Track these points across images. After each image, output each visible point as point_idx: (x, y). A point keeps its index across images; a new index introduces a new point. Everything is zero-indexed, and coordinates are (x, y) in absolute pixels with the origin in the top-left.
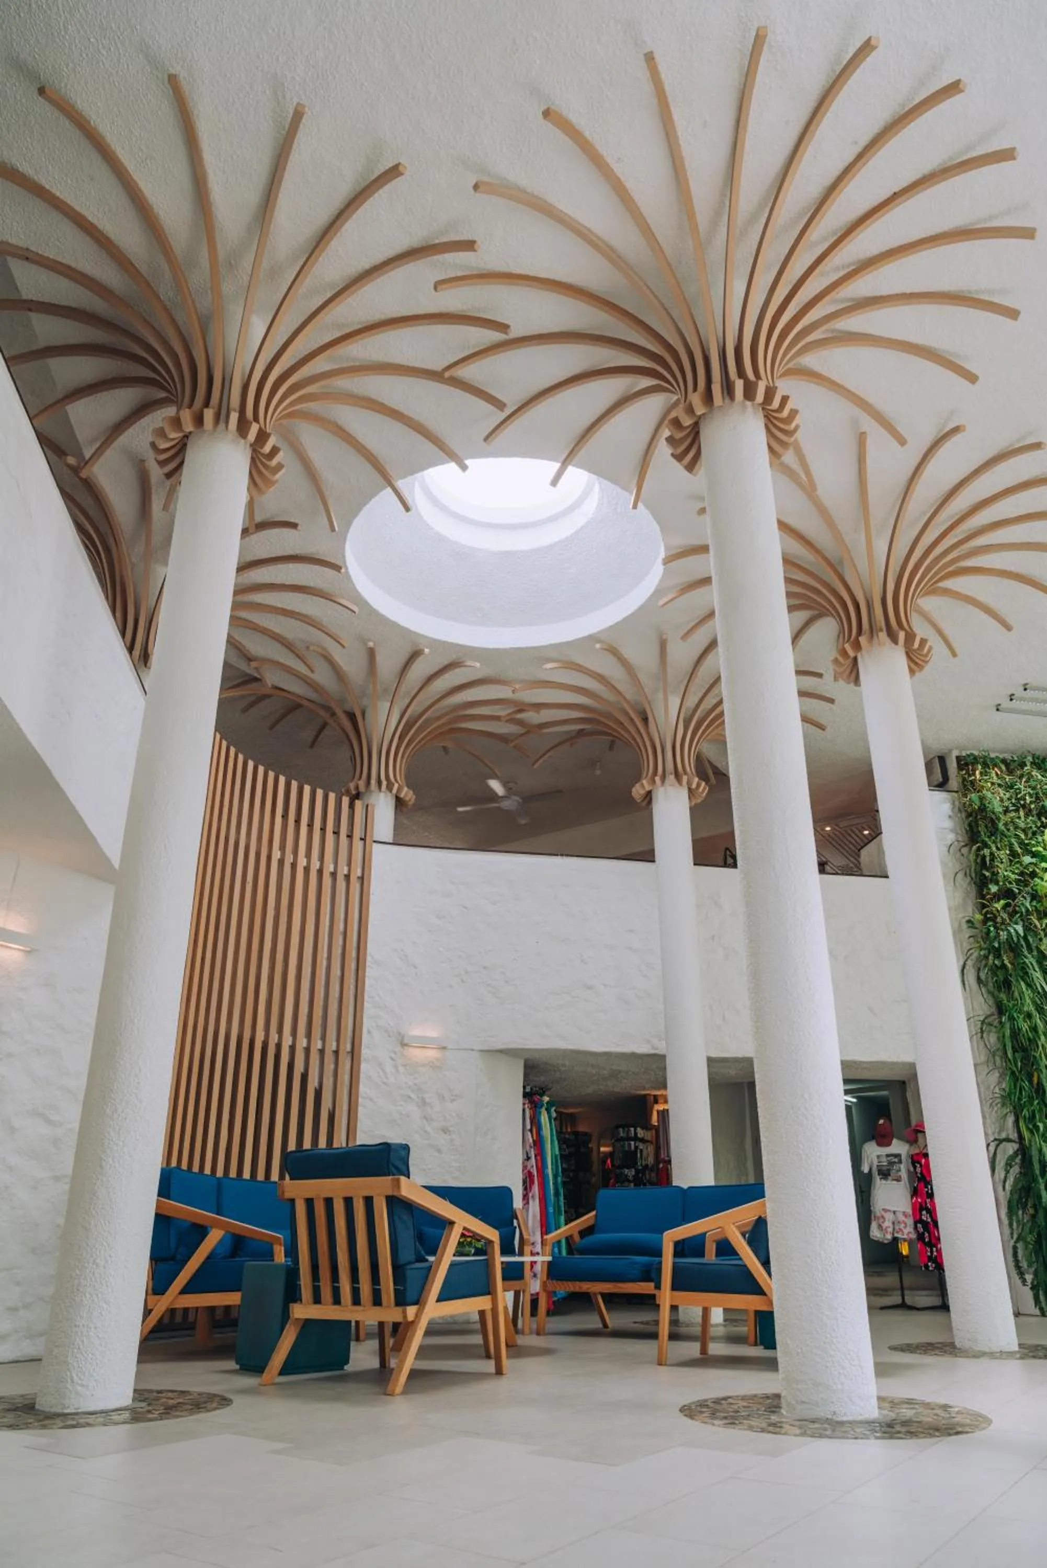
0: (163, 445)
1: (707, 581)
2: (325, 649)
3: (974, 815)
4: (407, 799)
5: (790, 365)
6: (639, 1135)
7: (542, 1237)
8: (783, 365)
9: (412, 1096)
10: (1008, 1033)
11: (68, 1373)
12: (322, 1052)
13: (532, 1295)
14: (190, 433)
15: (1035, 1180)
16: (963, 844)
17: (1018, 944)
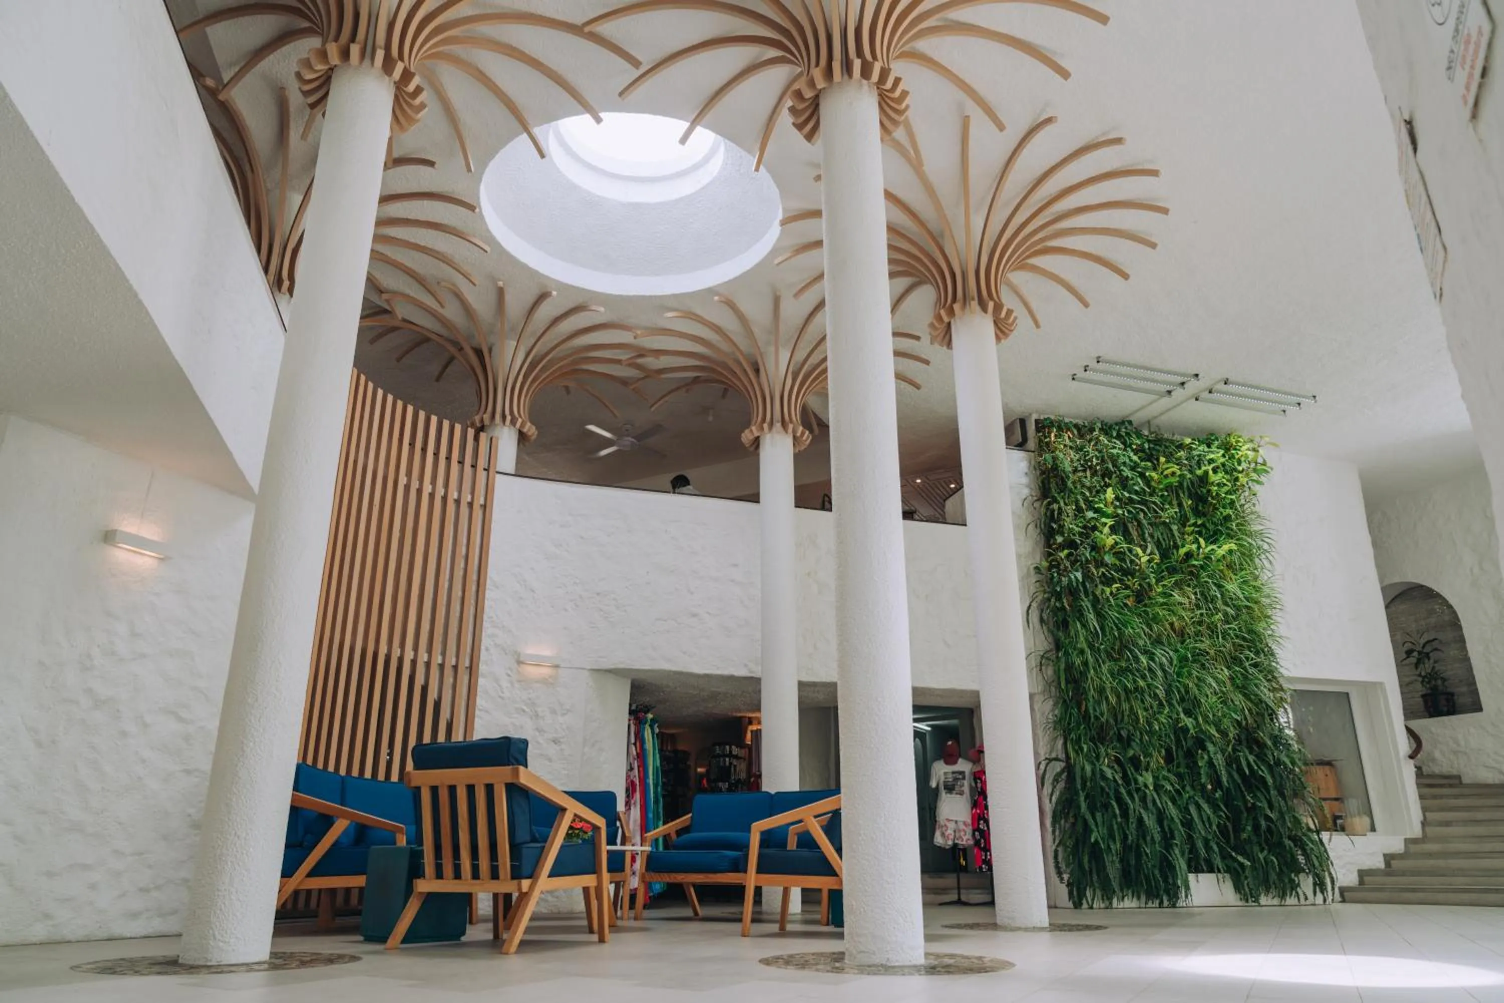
0: (309, 76)
1: (819, 244)
2: (454, 285)
3: (1047, 473)
4: (530, 433)
5: (905, 49)
6: (733, 753)
7: (642, 836)
8: (899, 46)
9: (527, 710)
10: (1063, 666)
11: (211, 932)
12: (442, 666)
13: (631, 890)
14: (335, 66)
15: (1077, 794)
16: (1035, 498)
17: (1077, 590)
